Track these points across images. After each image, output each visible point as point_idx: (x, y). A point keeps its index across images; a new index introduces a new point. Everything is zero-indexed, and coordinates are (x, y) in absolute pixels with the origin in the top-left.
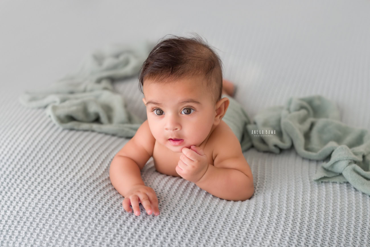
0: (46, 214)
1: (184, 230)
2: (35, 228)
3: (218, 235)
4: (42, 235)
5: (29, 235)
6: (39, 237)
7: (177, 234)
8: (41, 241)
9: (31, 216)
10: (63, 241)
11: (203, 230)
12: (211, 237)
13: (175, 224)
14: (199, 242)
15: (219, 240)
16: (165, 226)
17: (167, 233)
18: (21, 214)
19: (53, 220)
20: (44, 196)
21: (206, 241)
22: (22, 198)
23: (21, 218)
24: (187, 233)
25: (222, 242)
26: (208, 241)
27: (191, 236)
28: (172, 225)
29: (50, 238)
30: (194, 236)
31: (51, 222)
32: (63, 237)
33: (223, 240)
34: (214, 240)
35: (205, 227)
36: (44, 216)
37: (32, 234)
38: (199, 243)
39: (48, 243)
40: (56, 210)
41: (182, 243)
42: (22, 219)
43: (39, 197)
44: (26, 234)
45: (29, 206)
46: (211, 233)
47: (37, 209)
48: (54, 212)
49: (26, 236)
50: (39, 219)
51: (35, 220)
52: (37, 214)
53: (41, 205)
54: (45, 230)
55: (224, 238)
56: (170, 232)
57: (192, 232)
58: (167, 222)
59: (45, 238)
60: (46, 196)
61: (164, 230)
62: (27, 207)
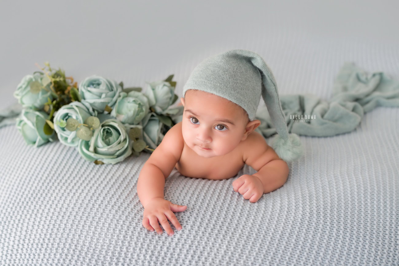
0: (87, 208)
1: (211, 210)
2: (79, 220)
3: (241, 210)
4: (87, 226)
5: (75, 227)
6: (84, 228)
7: (206, 214)
8: (87, 231)
9: (73, 210)
10: (108, 229)
11: (228, 208)
12: (235, 213)
13: (202, 206)
14: (226, 217)
15: (242, 214)
16: (194, 208)
17: (197, 214)
18: (64, 210)
19: (95, 213)
20: (82, 193)
21: (232, 216)
22: (62, 197)
23: (64, 213)
24: (214, 212)
25: (246, 215)
26: (234, 216)
27: (218, 214)
28: (200, 207)
29: (95, 227)
30: (220, 214)
31: (93, 214)
32: (107, 225)
33: (246, 214)
34: (239, 214)
35: (229, 205)
36: (86, 210)
37: (77, 226)
38: (226, 219)
39: (94, 231)
40: (95, 204)
41: (211, 220)
42: (66, 214)
43: (77, 194)
44: (72, 227)
45: (70, 202)
46: (234, 209)
47: (78, 205)
48: (94, 206)
49: (72, 228)
50: (81, 212)
51: (78, 214)
52: (79, 208)
53: (81, 201)
54: (89, 222)
55: (247, 212)
56: (199, 213)
57: (218, 211)
58: (195, 204)
59: (90, 228)
60: (84, 193)
61: (194, 211)
62: (68, 204)
